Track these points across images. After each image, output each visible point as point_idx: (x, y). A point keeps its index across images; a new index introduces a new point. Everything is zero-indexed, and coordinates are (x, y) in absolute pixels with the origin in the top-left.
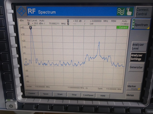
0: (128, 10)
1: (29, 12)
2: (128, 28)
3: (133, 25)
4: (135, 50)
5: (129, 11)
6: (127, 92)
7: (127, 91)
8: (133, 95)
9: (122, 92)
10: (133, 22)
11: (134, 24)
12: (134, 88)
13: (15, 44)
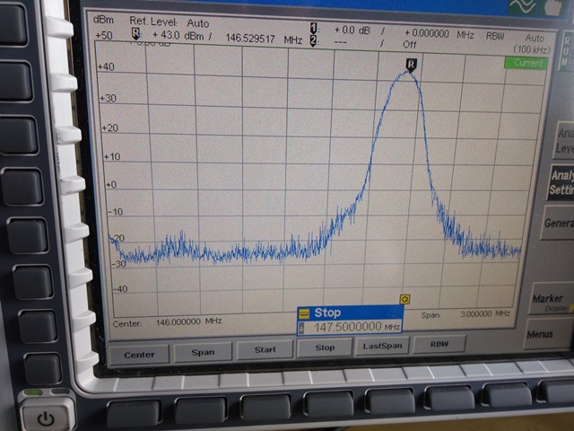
2: (545, 68)
3: (563, 56)
6: (528, 324)
7: (528, 319)
9: (512, 325)
12: (554, 304)
13: (69, 127)
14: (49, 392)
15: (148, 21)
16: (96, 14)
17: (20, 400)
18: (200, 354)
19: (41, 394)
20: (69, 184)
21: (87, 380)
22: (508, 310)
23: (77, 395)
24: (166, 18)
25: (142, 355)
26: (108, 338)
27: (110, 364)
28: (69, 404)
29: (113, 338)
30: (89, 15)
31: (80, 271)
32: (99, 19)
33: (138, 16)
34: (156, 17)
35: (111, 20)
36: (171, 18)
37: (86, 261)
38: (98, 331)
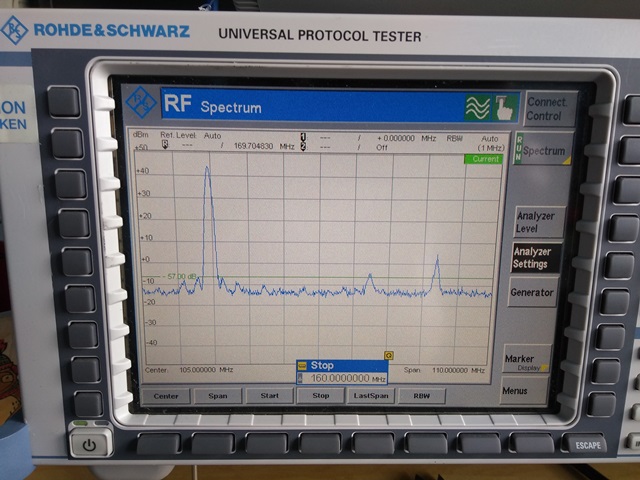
0: (501, 102)
1: (170, 106)
2: (501, 162)
3: (517, 152)
4: (525, 234)
5: (505, 105)
6: (503, 381)
7: (503, 377)
8: (524, 392)
10: (519, 141)
11: (520, 149)
12: (525, 364)
13: (114, 217)
14: (92, 423)
15: (174, 135)
16: (135, 131)
17: (70, 429)
18: (215, 397)
19: (86, 424)
20: (112, 259)
21: (122, 415)
22: (483, 368)
23: (115, 427)
24: (188, 132)
25: (168, 396)
26: (141, 382)
27: (143, 403)
28: (108, 434)
29: (145, 382)
30: (130, 131)
31: (119, 327)
32: (137, 134)
33: (166, 131)
34: (180, 132)
35: (147, 135)
36: (192, 132)
37: (124, 318)
38: (133, 375)
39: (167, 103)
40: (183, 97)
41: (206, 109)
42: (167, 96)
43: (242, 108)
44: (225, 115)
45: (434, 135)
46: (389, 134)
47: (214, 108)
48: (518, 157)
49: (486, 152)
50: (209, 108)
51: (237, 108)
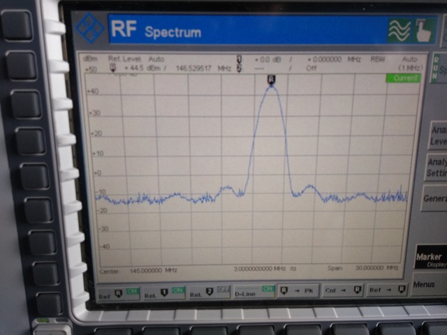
0: (421, 25)
3: (434, 72)
6: (414, 276)
7: (414, 273)
8: (432, 285)
13: (67, 135)
14: (54, 320)
15: (121, 59)
17: (34, 326)
19: (48, 321)
20: (67, 174)
21: (80, 312)
22: (397, 265)
23: (74, 323)
24: (133, 56)
26: (96, 282)
27: (98, 300)
28: (68, 330)
29: (100, 281)
30: (80, 56)
31: (75, 235)
32: (87, 59)
34: (127, 56)
36: (138, 56)
37: (80, 227)
38: (89, 277)
39: (114, 29)
40: (129, 22)
41: (149, 33)
42: (114, 22)
43: (183, 33)
44: (167, 40)
45: (359, 56)
46: (318, 56)
47: (157, 33)
48: (435, 76)
49: (406, 71)
50: (153, 33)
51: (178, 32)
